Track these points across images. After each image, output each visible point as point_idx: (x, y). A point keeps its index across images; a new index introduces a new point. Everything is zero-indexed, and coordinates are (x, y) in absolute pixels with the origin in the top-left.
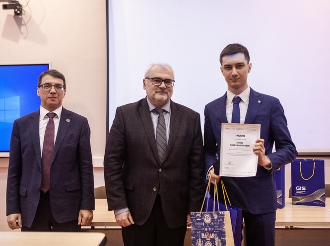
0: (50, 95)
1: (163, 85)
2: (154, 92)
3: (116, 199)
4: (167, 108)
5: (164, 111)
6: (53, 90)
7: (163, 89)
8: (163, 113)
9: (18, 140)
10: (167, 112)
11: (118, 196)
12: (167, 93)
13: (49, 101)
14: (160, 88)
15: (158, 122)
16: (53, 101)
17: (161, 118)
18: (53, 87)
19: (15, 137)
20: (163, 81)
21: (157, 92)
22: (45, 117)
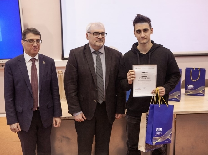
0: (33, 47)
1: (100, 36)
2: (95, 42)
3: (75, 107)
4: (102, 50)
5: (100, 52)
6: (35, 44)
7: (100, 39)
8: (100, 54)
9: (11, 76)
10: (102, 53)
11: (76, 105)
12: (102, 41)
13: (32, 51)
14: (99, 38)
15: (97, 60)
16: (35, 51)
17: (98, 57)
18: (35, 42)
19: (9, 75)
20: (100, 34)
21: (97, 41)
22: (29, 61)
